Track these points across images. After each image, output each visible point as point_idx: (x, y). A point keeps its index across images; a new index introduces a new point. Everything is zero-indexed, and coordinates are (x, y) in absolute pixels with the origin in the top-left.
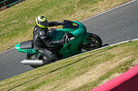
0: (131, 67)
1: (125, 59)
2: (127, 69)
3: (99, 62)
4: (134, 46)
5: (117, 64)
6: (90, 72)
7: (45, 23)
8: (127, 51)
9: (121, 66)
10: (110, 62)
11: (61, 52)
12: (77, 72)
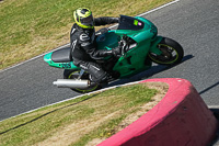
0: (120, 129)
1: (110, 116)
2: (113, 132)
3: (69, 121)
4: (124, 95)
5: (97, 124)
6: (54, 138)
7: (88, 20)
8: (113, 104)
9: (104, 127)
10: (86, 121)
11: (116, 67)
12: (34, 136)
